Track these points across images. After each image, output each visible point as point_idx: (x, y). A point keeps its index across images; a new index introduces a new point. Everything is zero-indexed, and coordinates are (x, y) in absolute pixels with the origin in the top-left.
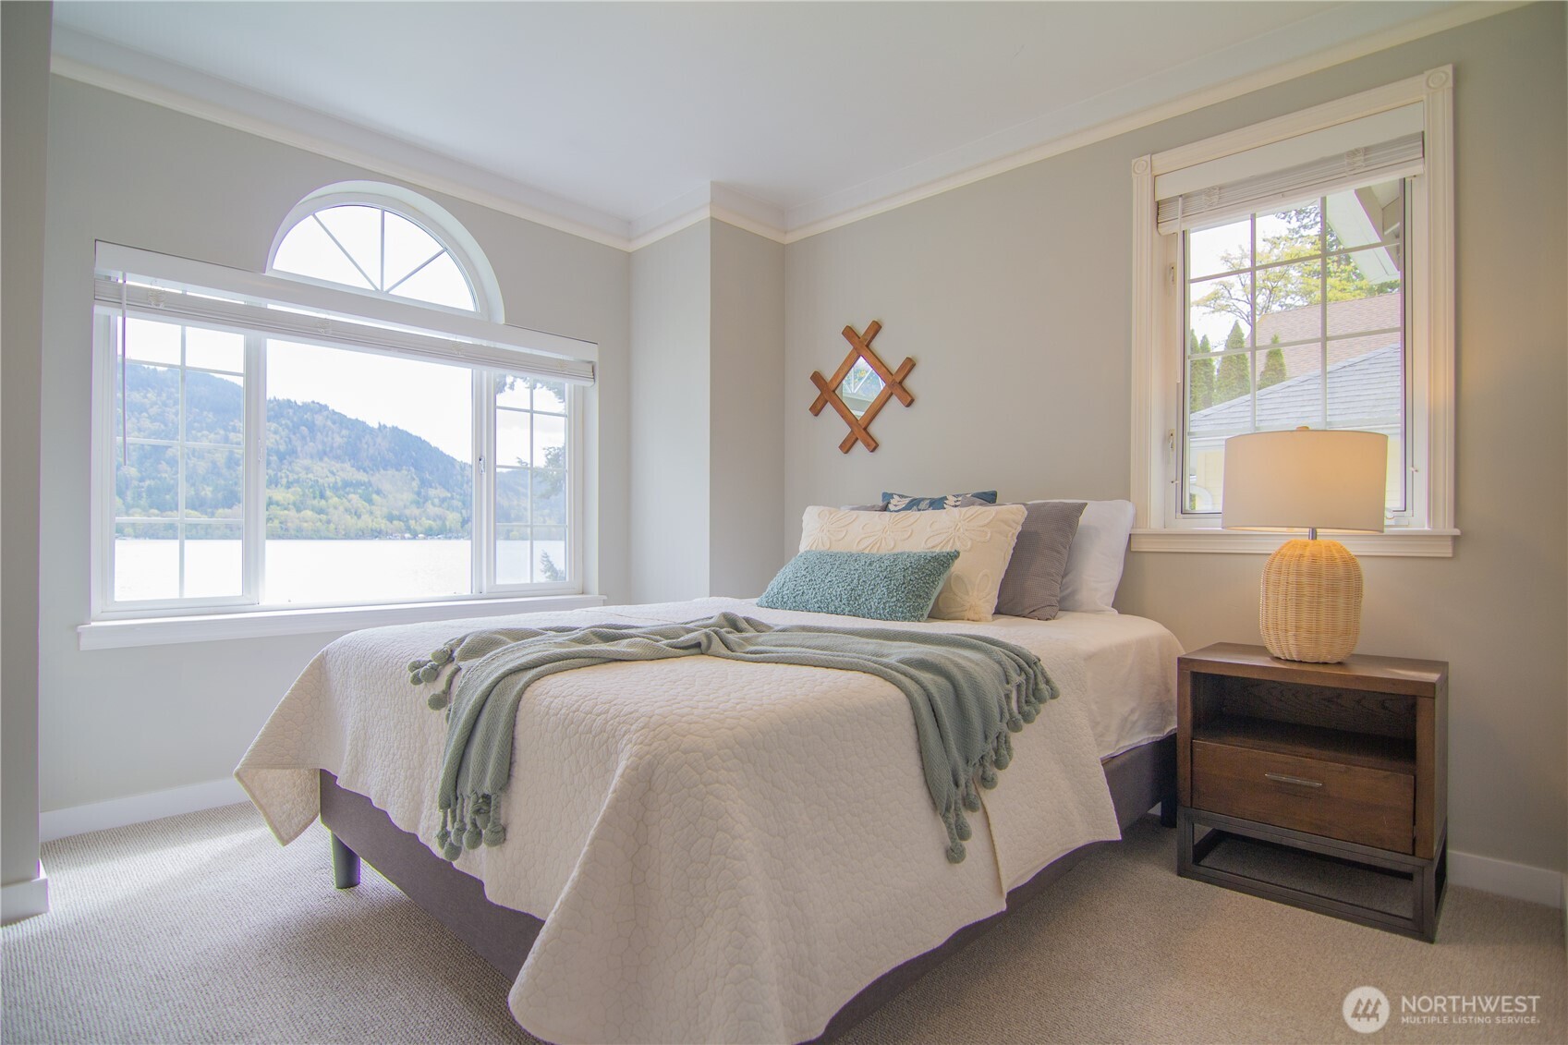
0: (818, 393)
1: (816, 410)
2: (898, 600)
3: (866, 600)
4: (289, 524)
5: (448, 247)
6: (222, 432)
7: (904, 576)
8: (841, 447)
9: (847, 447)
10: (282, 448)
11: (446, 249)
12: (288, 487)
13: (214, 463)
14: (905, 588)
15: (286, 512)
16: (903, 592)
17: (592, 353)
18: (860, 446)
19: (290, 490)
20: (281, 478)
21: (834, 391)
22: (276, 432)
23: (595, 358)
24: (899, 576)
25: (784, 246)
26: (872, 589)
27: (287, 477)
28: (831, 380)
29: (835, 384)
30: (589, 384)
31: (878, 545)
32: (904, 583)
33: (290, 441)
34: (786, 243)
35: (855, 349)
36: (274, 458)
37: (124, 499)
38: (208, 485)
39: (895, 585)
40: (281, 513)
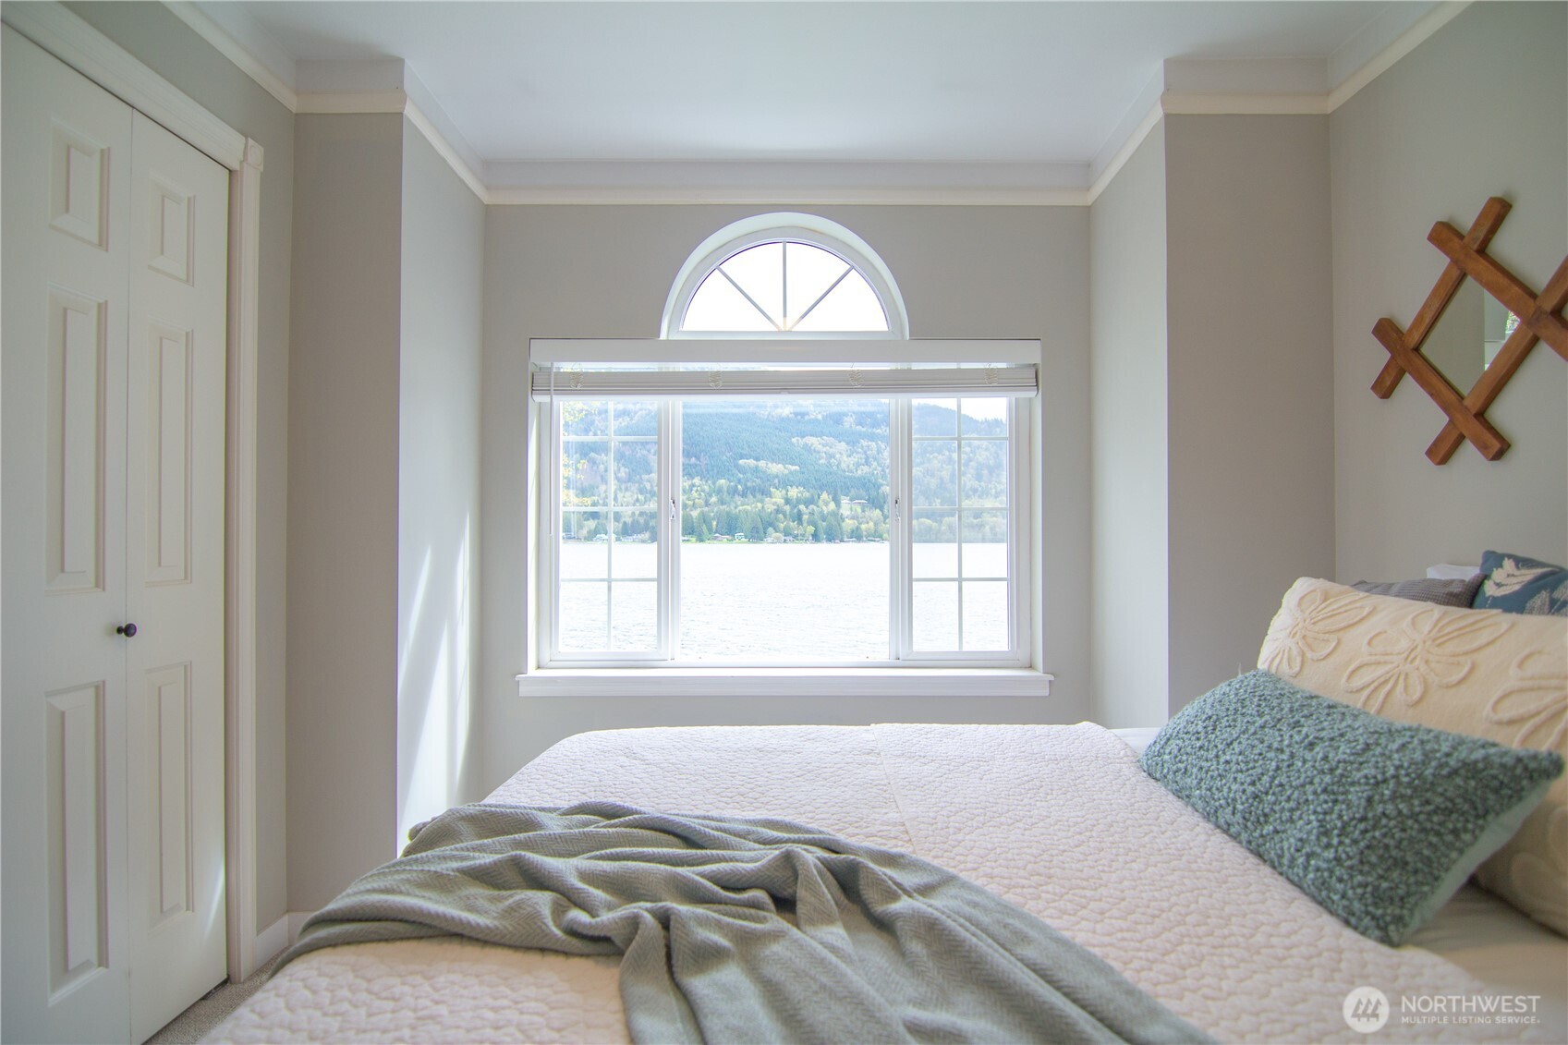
0: (1386, 355)
1: (1385, 387)
2: (1338, 859)
3: (1276, 832)
4: (997, 530)
5: (854, 265)
6: (947, 453)
7: (1369, 800)
8: (1430, 453)
9: (1443, 452)
10: (992, 463)
11: (853, 267)
12: (996, 497)
13: (941, 479)
14: (1366, 831)
15: (995, 519)
16: (1355, 842)
17: (1031, 353)
18: (1469, 451)
19: (998, 499)
20: (991, 489)
21: (1417, 349)
22: (987, 450)
23: (1038, 360)
24: (1356, 795)
25: (1326, 117)
26: (1292, 810)
27: (996, 487)
28: (1411, 329)
29: (1416, 337)
30: (1032, 394)
31: (1388, 687)
32: (1363, 819)
33: (998, 456)
34: (1329, 111)
35: (1454, 261)
36: (985, 472)
37: (882, 511)
38: (938, 498)
39: (1340, 817)
40: (991, 520)
